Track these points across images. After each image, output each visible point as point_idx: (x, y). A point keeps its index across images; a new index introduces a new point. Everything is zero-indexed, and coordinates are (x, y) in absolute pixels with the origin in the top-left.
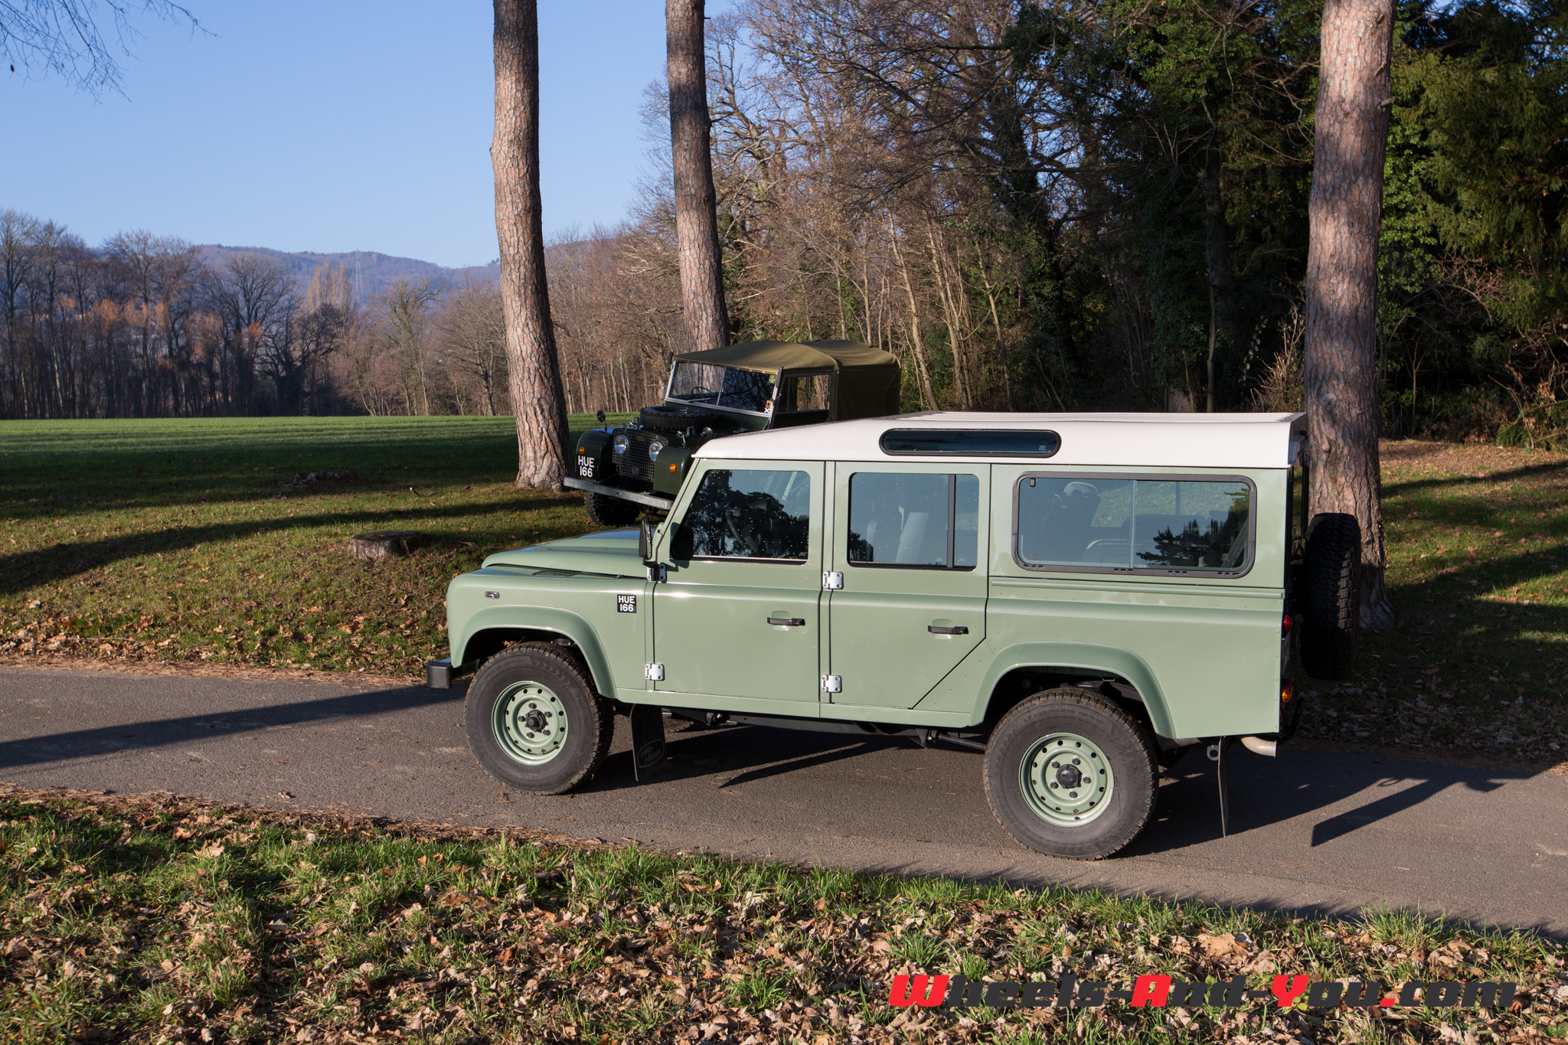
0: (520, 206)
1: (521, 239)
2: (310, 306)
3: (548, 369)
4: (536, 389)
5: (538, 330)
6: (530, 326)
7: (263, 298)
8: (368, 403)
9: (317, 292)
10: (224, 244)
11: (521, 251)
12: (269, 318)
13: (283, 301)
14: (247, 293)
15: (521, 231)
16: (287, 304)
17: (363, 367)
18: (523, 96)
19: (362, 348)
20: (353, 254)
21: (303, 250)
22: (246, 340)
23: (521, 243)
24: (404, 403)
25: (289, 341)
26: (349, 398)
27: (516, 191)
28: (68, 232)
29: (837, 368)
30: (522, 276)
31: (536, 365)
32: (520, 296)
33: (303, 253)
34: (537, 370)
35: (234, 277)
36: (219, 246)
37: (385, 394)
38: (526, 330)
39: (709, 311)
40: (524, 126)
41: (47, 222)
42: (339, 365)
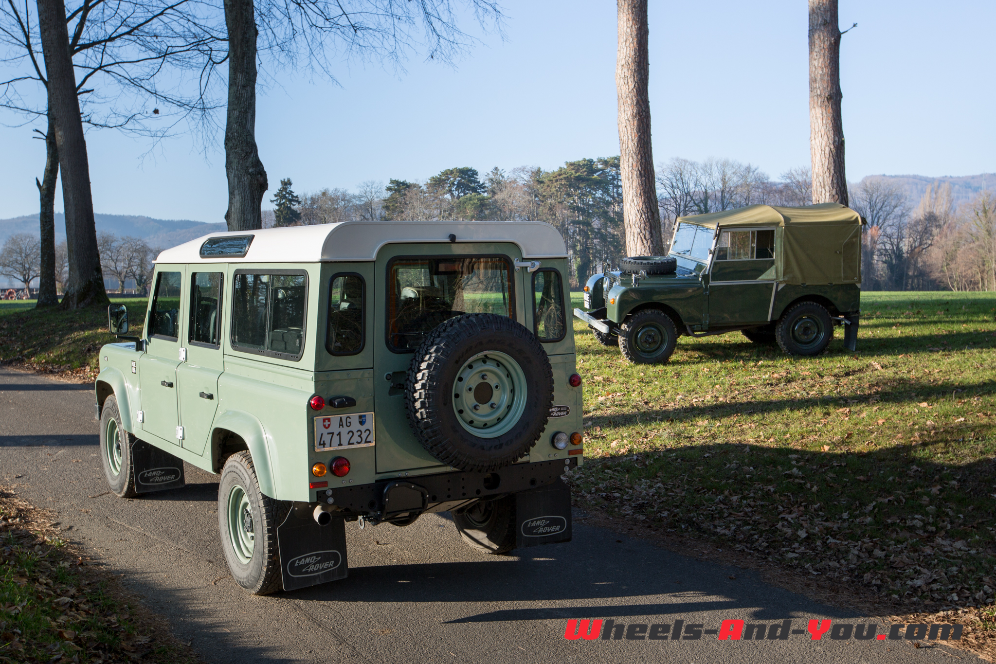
0: (629, 114)
1: (630, 137)
2: (918, 213)
3: (647, 233)
4: (638, 248)
5: (641, 204)
6: (635, 202)
7: (884, 209)
8: (952, 283)
9: (927, 204)
10: (887, 174)
11: (630, 146)
12: (886, 224)
13: (898, 211)
14: (872, 207)
15: (629, 132)
16: (900, 213)
17: (951, 257)
18: (631, 31)
19: (950, 243)
20: (981, 176)
21: (944, 175)
22: (869, 239)
23: (630, 141)
24: (978, 283)
25: (900, 238)
26: (939, 280)
27: (626, 102)
28: (759, 171)
29: (783, 224)
30: (630, 165)
31: (639, 231)
32: (629, 180)
33: (943, 177)
34: (639, 234)
35: (864, 195)
36: (884, 175)
37: (965, 277)
38: (632, 204)
39: (827, 188)
40: (632, 53)
41: (747, 165)
42: (935, 256)
